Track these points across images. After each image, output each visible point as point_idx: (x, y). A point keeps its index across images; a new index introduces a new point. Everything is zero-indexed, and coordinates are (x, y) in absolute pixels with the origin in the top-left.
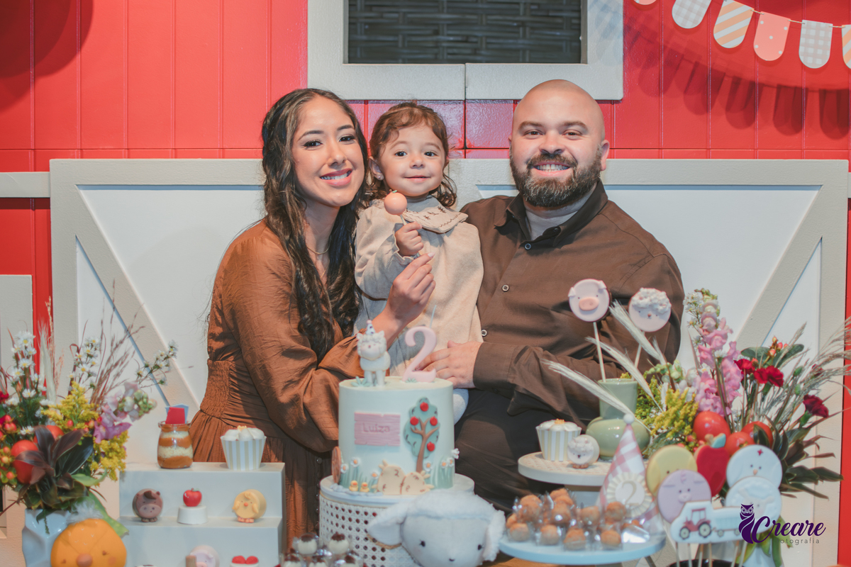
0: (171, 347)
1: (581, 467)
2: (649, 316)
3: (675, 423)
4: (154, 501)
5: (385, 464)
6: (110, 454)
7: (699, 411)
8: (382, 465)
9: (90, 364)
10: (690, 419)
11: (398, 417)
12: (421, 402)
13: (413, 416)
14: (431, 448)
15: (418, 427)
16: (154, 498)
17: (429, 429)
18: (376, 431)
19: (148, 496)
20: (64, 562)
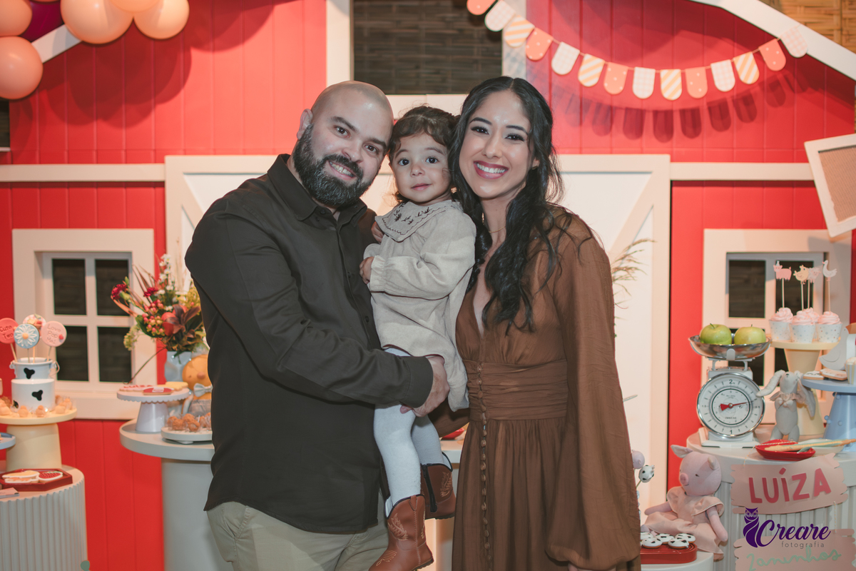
20: (190, 377)
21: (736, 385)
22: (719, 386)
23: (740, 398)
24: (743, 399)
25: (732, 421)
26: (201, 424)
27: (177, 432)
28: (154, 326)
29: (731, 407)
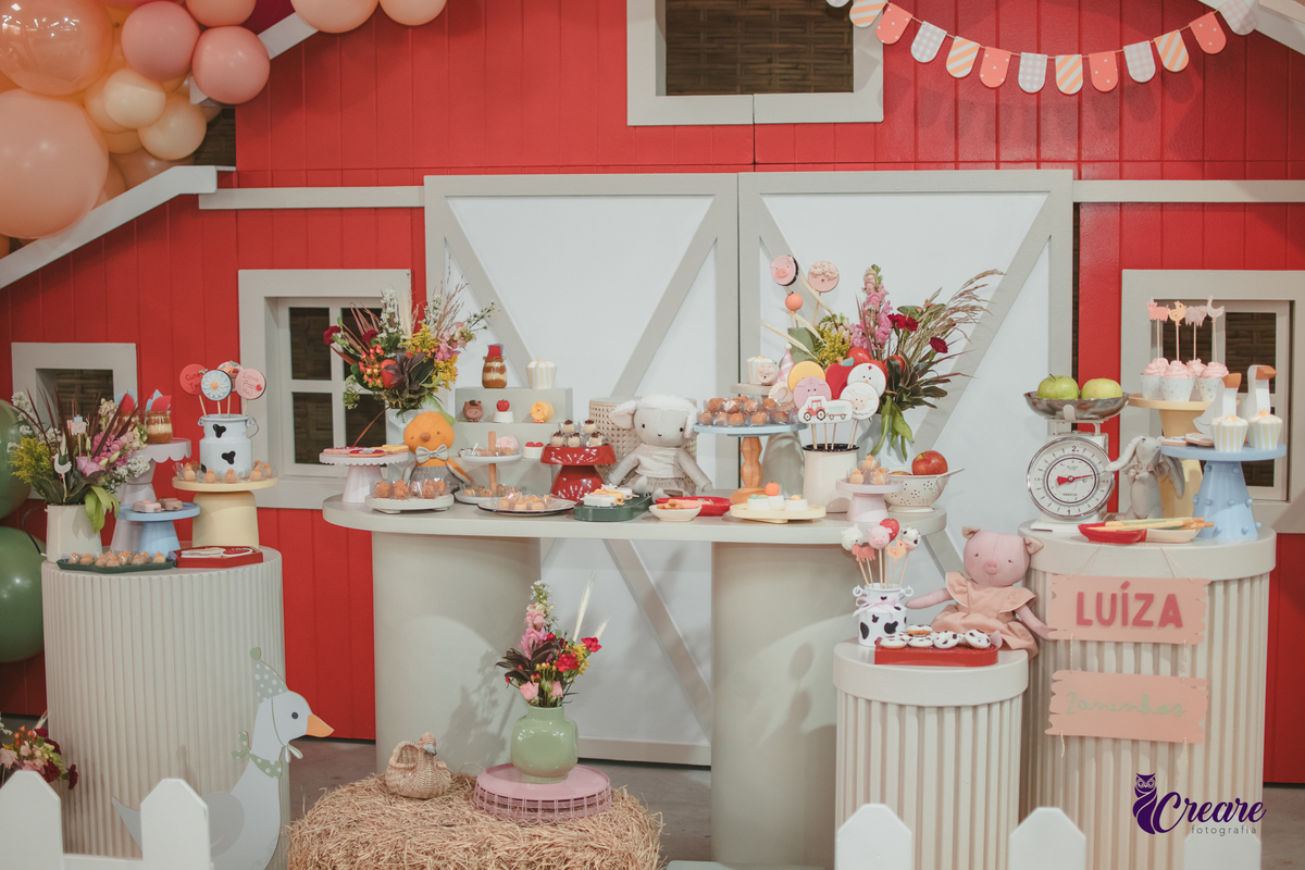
2: (823, 280)
6: (445, 371)
7: (852, 347)
16: (477, 406)
19: (473, 403)
20: (413, 438)
21: (1080, 453)
22: (1059, 454)
23: (1084, 470)
24: (1087, 470)
25: (1072, 499)
27: (383, 500)
28: (370, 376)
29: (1071, 482)
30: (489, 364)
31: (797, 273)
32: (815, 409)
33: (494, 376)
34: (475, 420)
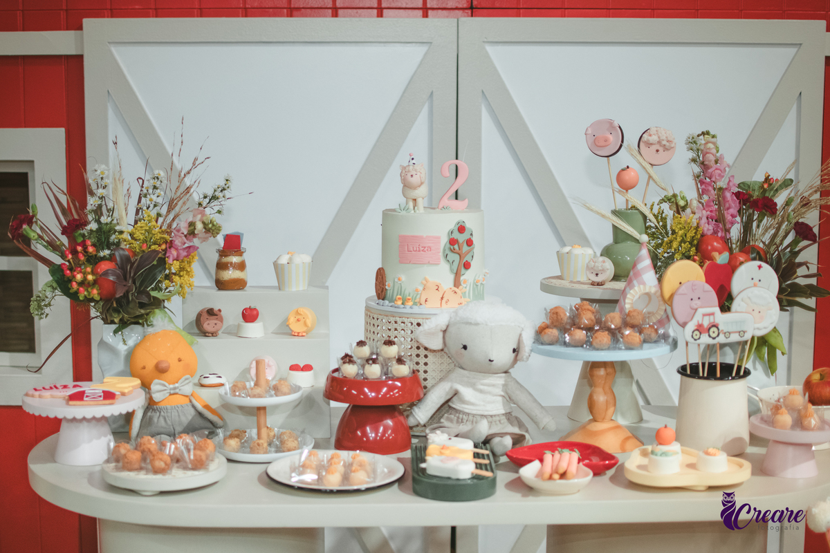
0: (227, 180)
1: (599, 284)
2: (657, 151)
3: (683, 244)
4: (216, 317)
5: (426, 280)
6: (182, 273)
7: (703, 235)
8: (424, 282)
9: (156, 195)
10: (695, 242)
11: (439, 238)
12: (459, 225)
13: (451, 237)
14: (467, 266)
15: (456, 247)
16: (217, 315)
17: (465, 248)
18: (419, 251)
19: (211, 312)
20: (144, 368)
26: (172, 460)
27: (132, 475)
28: (82, 284)
30: (225, 260)
31: (622, 141)
32: (706, 324)
33: (230, 274)
34: (214, 334)
